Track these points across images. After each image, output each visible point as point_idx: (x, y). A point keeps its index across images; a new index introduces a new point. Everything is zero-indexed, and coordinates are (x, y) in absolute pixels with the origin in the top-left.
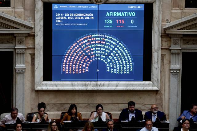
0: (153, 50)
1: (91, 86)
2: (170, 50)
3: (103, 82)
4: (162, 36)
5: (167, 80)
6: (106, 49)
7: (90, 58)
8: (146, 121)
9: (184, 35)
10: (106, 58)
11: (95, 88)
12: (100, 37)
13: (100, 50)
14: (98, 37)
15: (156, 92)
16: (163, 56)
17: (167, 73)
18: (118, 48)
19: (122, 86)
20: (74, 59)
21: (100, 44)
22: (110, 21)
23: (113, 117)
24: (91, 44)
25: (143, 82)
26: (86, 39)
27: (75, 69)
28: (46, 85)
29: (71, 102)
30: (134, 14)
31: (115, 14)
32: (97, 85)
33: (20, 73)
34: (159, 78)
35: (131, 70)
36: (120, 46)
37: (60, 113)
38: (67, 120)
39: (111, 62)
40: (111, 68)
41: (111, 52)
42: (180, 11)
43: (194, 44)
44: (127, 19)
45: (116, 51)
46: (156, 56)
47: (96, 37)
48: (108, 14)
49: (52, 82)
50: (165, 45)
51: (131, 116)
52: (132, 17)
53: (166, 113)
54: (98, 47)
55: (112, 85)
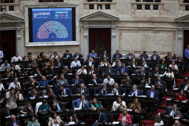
0: (76, 27)
1: (50, 44)
2: (83, 27)
3: (55, 42)
4: (80, 22)
5: (82, 40)
6: (56, 27)
7: (49, 32)
8: (74, 58)
9: (89, 21)
10: (56, 32)
11: (52, 45)
12: (53, 22)
13: (54, 28)
14: (52, 22)
15: (78, 46)
16: (80, 30)
17: (82, 37)
18: (61, 27)
19: (63, 43)
20: (42, 33)
21: (53, 25)
22: (57, 16)
23: (60, 57)
24: (49, 26)
25: (72, 42)
26: (47, 24)
27: (43, 37)
28: (30, 44)
29: (41, 51)
30: (67, 12)
31: (59, 12)
32: (52, 43)
33: (19, 39)
34: (79, 40)
35: (67, 36)
36: (62, 26)
37: (37, 56)
38: (40, 59)
39: (58, 33)
40: (58, 36)
41: (58, 29)
42: (87, 11)
43: (93, 24)
44: (65, 14)
45: (60, 28)
46: (77, 30)
47: (51, 23)
48: (56, 13)
49: (33, 43)
50: (81, 25)
51: (68, 56)
52: (66, 14)
53: (83, 54)
54: (52, 27)
55: (59, 43)
